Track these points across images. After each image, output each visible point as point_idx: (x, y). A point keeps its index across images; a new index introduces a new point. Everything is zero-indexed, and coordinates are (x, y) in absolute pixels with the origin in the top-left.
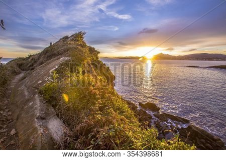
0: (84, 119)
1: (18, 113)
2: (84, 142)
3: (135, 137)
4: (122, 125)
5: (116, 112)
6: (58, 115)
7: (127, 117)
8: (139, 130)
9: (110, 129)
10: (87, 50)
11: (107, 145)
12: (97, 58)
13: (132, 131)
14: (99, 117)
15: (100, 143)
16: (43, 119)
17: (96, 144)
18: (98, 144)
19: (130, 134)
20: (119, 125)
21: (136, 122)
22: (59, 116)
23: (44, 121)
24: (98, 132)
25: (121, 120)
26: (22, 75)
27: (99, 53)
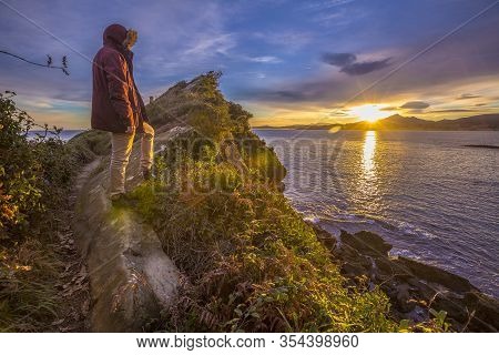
0: (220, 260)
1: (90, 239)
2: (219, 309)
3: (333, 309)
4: (304, 280)
5: (289, 248)
6: (165, 250)
7: (314, 262)
8: (342, 292)
9: (277, 285)
10: (225, 110)
11: (270, 322)
12: (246, 128)
13: (327, 294)
14: (251, 258)
15: (256, 315)
16: (136, 254)
17: (247, 315)
18: (250, 317)
19: (324, 300)
20: (298, 279)
21: (334, 275)
22: (167, 250)
23: (138, 259)
24: (251, 290)
25: (302, 267)
26: (96, 164)
27: (250, 116)
